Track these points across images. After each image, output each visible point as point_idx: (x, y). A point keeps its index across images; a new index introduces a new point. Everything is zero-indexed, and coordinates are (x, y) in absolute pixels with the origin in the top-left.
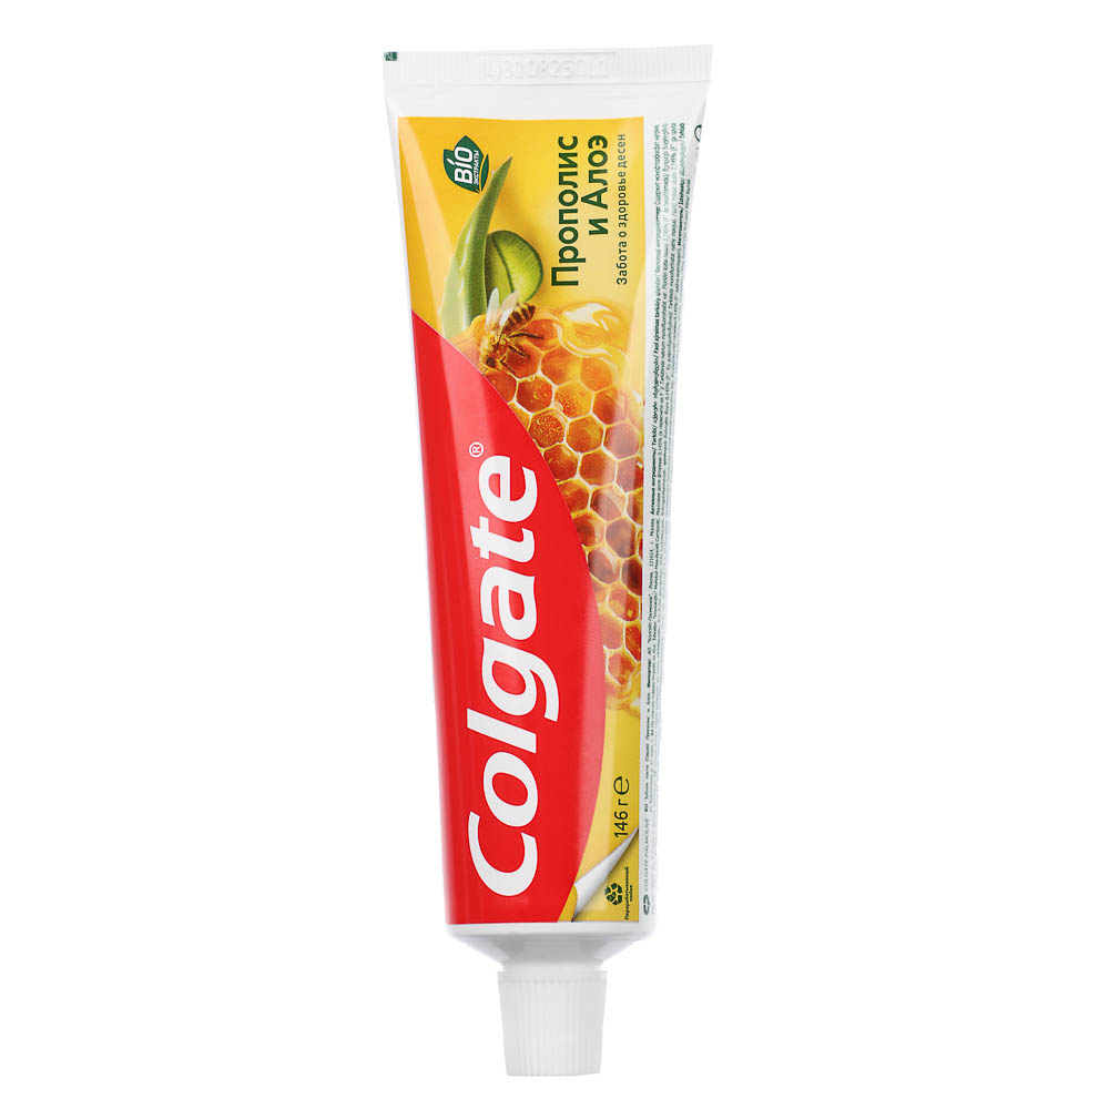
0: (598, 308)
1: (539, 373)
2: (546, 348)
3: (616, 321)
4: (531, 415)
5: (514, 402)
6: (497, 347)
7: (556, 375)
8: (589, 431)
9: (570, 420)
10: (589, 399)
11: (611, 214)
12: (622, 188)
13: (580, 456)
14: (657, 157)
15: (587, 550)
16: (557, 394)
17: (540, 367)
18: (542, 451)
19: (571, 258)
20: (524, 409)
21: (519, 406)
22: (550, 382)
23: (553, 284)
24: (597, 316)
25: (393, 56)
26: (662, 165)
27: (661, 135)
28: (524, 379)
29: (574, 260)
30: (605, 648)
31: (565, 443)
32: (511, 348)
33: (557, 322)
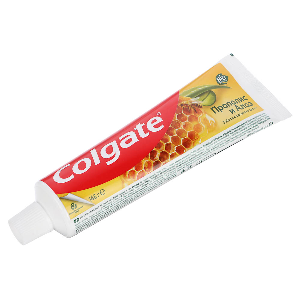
0: (214, 120)
1: (188, 116)
2: (195, 114)
3: (214, 126)
4: (177, 119)
5: (177, 115)
6: (186, 105)
7: (190, 119)
8: (183, 134)
9: (183, 128)
10: (191, 130)
11: (237, 113)
12: (245, 112)
13: (176, 135)
14: (258, 116)
15: (155, 149)
16: (186, 122)
17: (190, 115)
18: (170, 126)
19: (221, 109)
20: (177, 117)
21: (177, 116)
22: (188, 119)
23: (211, 108)
24: (211, 121)
25: (232, 55)
26: (257, 118)
27: (264, 115)
28: (184, 114)
29: (221, 110)
30: (134, 167)
31: (176, 130)
32: (189, 107)
33: (203, 114)
